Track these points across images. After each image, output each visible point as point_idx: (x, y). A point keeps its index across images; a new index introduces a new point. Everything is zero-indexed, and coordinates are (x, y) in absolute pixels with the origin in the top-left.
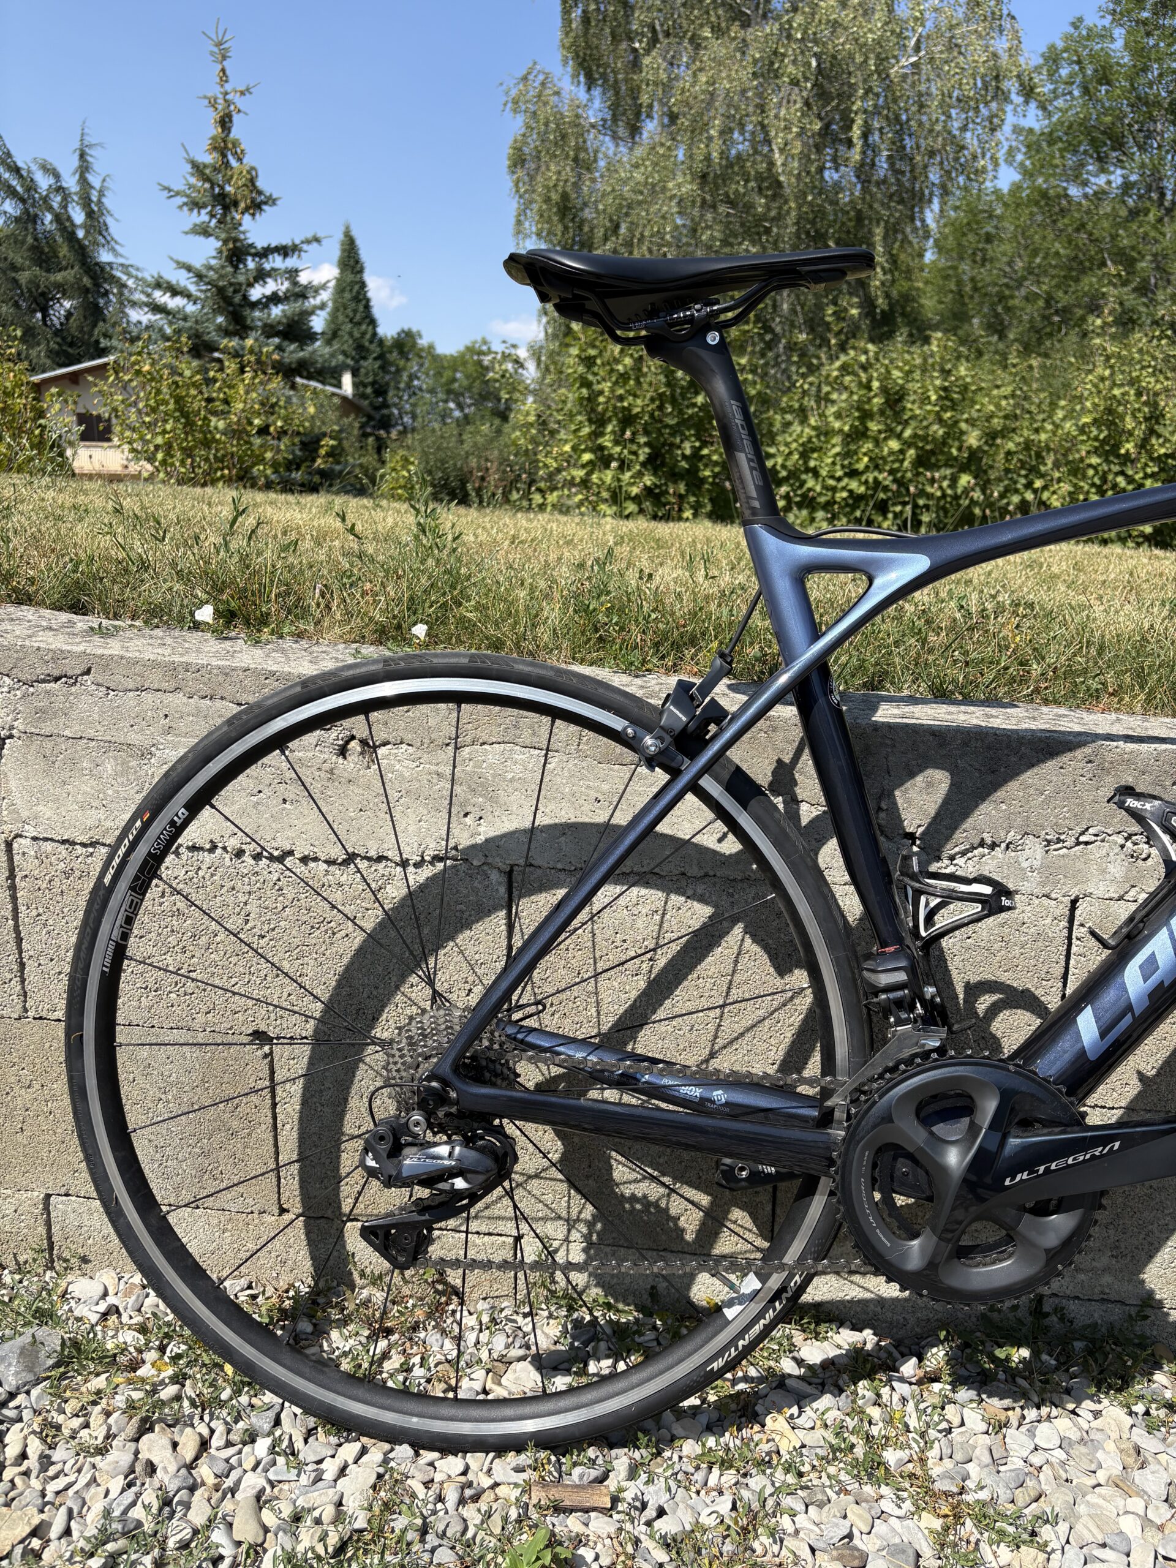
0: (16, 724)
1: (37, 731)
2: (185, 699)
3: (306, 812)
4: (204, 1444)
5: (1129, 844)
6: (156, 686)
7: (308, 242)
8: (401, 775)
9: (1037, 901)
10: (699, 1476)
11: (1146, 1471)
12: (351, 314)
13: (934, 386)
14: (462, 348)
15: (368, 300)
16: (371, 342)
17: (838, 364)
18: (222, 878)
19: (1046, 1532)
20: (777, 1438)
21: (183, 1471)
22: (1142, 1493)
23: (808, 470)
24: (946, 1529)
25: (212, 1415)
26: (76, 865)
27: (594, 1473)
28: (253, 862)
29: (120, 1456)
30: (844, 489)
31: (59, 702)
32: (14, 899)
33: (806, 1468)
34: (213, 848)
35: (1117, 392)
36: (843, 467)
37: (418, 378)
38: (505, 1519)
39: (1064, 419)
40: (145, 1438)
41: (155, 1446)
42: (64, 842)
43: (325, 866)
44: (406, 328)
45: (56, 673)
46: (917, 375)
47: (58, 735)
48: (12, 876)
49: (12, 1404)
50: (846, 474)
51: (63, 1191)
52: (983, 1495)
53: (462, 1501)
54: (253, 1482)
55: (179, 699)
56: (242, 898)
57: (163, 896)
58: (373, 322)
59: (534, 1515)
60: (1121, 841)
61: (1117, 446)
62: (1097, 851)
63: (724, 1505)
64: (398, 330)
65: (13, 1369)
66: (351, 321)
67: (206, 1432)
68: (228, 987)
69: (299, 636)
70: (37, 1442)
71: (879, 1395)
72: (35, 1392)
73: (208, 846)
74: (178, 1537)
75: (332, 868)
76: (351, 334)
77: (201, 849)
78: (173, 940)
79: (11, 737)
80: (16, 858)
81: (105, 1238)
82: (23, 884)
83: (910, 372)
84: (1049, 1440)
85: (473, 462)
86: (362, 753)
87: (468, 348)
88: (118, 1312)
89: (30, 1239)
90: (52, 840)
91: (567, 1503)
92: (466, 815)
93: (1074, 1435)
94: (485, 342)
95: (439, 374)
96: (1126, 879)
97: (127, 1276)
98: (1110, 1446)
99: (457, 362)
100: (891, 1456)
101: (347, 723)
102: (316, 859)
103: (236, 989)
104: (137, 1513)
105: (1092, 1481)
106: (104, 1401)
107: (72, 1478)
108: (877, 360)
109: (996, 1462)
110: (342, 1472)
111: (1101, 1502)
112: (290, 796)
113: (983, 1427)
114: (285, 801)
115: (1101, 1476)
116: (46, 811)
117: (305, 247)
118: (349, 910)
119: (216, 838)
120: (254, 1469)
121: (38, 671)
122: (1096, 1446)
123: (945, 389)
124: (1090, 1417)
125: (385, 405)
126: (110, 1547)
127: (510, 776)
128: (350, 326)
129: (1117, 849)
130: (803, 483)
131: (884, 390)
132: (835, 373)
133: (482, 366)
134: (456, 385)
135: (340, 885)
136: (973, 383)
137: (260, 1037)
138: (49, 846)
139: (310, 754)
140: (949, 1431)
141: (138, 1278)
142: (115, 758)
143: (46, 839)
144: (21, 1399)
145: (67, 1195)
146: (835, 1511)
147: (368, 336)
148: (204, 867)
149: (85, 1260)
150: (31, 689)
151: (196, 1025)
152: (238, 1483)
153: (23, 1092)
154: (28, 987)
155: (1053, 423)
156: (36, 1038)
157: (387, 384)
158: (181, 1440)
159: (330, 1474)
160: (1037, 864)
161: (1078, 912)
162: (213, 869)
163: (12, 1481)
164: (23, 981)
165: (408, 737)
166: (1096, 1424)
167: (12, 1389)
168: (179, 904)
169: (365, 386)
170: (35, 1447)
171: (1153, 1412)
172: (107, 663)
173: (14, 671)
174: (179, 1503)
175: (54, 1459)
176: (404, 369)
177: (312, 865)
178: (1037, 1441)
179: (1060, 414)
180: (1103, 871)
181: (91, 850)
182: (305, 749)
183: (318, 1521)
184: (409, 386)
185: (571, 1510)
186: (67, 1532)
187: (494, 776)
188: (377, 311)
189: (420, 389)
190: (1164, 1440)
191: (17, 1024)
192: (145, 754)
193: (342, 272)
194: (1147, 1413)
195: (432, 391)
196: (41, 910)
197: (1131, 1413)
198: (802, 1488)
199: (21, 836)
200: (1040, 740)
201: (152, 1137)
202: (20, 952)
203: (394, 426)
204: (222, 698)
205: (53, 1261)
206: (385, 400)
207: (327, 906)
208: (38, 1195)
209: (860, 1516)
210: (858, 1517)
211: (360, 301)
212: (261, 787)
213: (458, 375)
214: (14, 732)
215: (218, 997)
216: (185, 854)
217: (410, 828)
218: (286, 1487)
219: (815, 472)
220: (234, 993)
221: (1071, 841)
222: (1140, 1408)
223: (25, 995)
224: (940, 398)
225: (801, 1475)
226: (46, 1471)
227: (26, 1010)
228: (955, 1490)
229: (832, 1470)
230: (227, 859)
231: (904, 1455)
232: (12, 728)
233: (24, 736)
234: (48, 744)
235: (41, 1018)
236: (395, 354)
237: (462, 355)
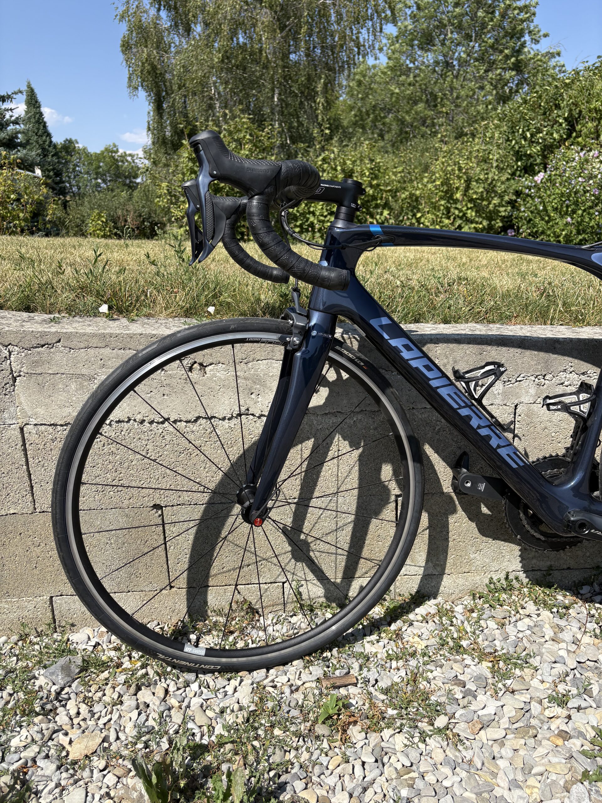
0: (22, 369)
1: (34, 372)
2: (111, 351)
3: (175, 399)
4: (167, 691)
5: (536, 380)
6: (95, 346)
7: (16, 93)
8: (220, 378)
9: (501, 407)
10: (388, 665)
11: (564, 633)
12: (36, 131)
13: (367, 168)
14: (103, 149)
15: (45, 123)
16: (49, 146)
17: (321, 158)
18: (134, 434)
19: (531, 661)
20: (416, 645)
21: (163, 703)
22: (564, 641)
23: (310, 213)
24: (494, 666)
25: (166, 679)
26: (58, 436)
27: (345, 671)
28: (149, 425)
29: (129, 702)
30: (328, 221)
31: (45, 357)
32: (26, 455)
33: (431, 654)
34: (129, 420)
35: (449, 168)
36: (327, 210)
37: (78, 166)
38: (314, 695)
39: (428, 182)
40: (140, 693)
41: (145, 695)
42: (51, 425)
43: (185, 424)
44: (69, 139)
45: (42, 343)
46: (358, 162)
47: (45, 373)
48: (24, 444)
49: (63, 693)
50: (329, 214)
51: (59, 594)
52: (504, 651)
53: (292, 692)
54: (196, 702)
55: (107, 351)
56: (144, 442)
57: (104, 446)
58: (49, 135)
59: (325, 691)
60: (533, 379)
61: (452, 196)
62: (524, 384)
63: (402, 673)
64: (64, 139)
65: (60, 677)
66: (36, 134)
67: (166, 686)
68: (140, 485)
69: (148, 316)
70: (84, 706)
71: (452, 622)
72: (74, 685)
73: (126, 420)
74: (174, 729)
75: (188, 424)
76: (37, 142)
77: (123, 421)
78: (110, 467)
79: (20, 376)
80: (26, 435)
81: (83, 613)
82: (30, 447)
83: (355, 161)
84: (523, 627)
85: (120, 212)
86: (200, 369)
87: (106, 149)
88: (99, 644)
89: (43, 620)
90: (45, 424)
91: (338, 684)
92: (252, 394)
93: (532, 624)
94: (115, 146)
95: (90, 164)
96: (536, 394)
97: (96, 630)
98: (547, 626)
99: (99, 157)
100: (464, 643)
101: (192, 356)
102: (180, 421)
103: (144, 486)
104: (151, 723)
105: (543, 640)
106: (111, 682)
107: (109, 717)
108: (338, 155)
109: (506, 638)
110: (235, 690)
111: (550, 646)
112: (166, 392)
113: (496, 626)
114: (164, 395)
115: (547, 638)
116: (41, 411)
117: (14, 96)
118: (197, 443)
119: (130, 415)
120: (195, 696)
121: (33, 343)
122: (541, 627)
123: (372, 169)
124: (536, 616)
125: (62, 182)
126: (143, 739)
127: (271, 374)
128: (36, 137)
129: (532, 382)
130: (308, 219)
131: (343, 170)
132: (320, 163)
133: (114, 159)
134: (101, 170)
135: (193, 432)
136: (384, 165)
137: (157, 507)
138: (43, 428)
139: (175, 372)
140: (482, 631)
141: (103, 629)
142: (76, 381)
143: (41, 425)
144: (67, 690)
145: (61, 595)
146: (448, 667)
147: (47, 143)
148: (124, 430)
149: (73, 625)
150: (30, 352)
151: (124, 505)
152: (190, 703)
153: (36, 549)
154: (36, 498)
155: (423, 184)
156: (41, 522)
157: (61, 170)
158: (156, 691)
159: (230, 692)
160: (500, 392)
161: (517, 411)
162: (129, 431)
163: (79, 724)
164: (33, 495)
165: (222, 360)
166: (539, 619)
167: (62, 686)
168: (112, 449)
169: (49, 171)
170: (84, 708)
171: (560, 610)
172: (69, 336)
173: (20, 344)
174: (166, 716)
175: (95, 711)
176: (70, 161)
177: (178, 423)
178: (519, 628)
179: (425, 180)
180: (527, 392)
181: (65, 427)
182: (172, 370)
183: (233, 711)
184: (74, 170)
185: (339, 687)
186: (118, 738)
187: (264, 375)
188: (50, 129)
189: (81, 173)
190: (567, 620)
191: (31, 516)
192: (91, 378)
193: (28, 108)
194: (558, 612)
195: (87, 173)
196: (40, 459)
197: (552, 613)
198: (431, 662)
199: (28, 424)
200: (500, 339)
201: (104, 562)
202: (31, 480)
203: (67, 193)
204: (130, 349)
205: (56, 628)
206: (61, 179)
207: (187, 442)
208: (46, 598)
209: (459, 668)
210: (457, 668)
211: (40, 123)
212: (152, 390)
213: (101, 164)
214: (22, 373)
215: (135, 491)
216: (114, 424)
217: (226, 402)
218: (212, 700)
219: (313, 213)
220: (143, 488)
221: (514, 381)
222: (555, 610)
223: (34, 501)
224: (371, 173)
225: (430, 657)
226: (93, 717)
227: (35, 509)
228: (493, 651)
229: (441, 652)
230: (136, 425)
231: (468, 642)
232: (20, 371)
233: (27, 375)
234: (40, 378)
235: (43, 512)
236: (63, 153)
237: (103, 153)
